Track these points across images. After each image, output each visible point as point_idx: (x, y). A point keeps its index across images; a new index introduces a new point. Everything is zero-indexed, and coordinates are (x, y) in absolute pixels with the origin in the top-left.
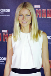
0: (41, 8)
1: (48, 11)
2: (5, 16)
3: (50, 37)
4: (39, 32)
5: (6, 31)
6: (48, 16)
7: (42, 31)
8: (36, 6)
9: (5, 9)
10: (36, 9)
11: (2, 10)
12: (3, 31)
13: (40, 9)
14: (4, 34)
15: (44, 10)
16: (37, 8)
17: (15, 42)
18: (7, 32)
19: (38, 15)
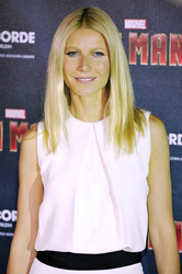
0: (150, 29)
1: (174, 43)
2: (19, 56)
3: (180, 136)
4: (136, 117)
5: (20, 114)
6: (173, 61)
7: (147, 115)
8: (129, 24)
9: (16, 33)
10: (132, 35)
11: (6, 36)
12: (10, 113)
13: (146, 35)
14: (13, 124)
15: (160, 37)
16: (133, 30)
17: (50, 152)
18: (24, 117)
19: (138, 57)
